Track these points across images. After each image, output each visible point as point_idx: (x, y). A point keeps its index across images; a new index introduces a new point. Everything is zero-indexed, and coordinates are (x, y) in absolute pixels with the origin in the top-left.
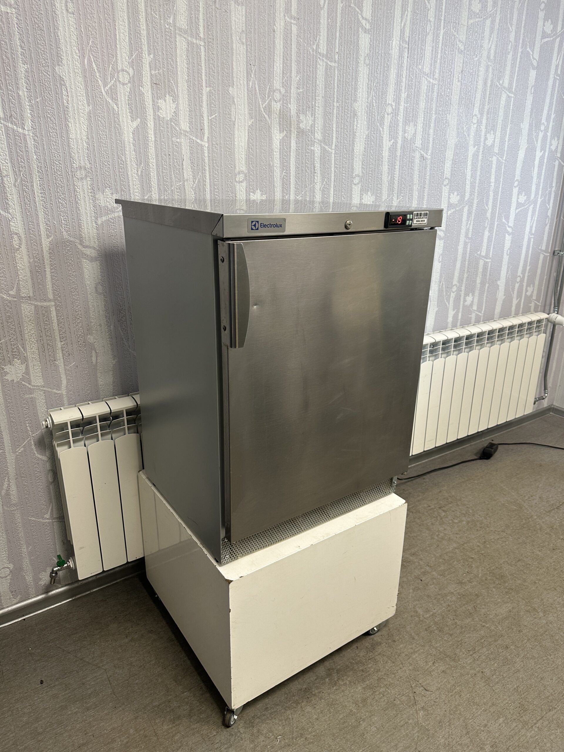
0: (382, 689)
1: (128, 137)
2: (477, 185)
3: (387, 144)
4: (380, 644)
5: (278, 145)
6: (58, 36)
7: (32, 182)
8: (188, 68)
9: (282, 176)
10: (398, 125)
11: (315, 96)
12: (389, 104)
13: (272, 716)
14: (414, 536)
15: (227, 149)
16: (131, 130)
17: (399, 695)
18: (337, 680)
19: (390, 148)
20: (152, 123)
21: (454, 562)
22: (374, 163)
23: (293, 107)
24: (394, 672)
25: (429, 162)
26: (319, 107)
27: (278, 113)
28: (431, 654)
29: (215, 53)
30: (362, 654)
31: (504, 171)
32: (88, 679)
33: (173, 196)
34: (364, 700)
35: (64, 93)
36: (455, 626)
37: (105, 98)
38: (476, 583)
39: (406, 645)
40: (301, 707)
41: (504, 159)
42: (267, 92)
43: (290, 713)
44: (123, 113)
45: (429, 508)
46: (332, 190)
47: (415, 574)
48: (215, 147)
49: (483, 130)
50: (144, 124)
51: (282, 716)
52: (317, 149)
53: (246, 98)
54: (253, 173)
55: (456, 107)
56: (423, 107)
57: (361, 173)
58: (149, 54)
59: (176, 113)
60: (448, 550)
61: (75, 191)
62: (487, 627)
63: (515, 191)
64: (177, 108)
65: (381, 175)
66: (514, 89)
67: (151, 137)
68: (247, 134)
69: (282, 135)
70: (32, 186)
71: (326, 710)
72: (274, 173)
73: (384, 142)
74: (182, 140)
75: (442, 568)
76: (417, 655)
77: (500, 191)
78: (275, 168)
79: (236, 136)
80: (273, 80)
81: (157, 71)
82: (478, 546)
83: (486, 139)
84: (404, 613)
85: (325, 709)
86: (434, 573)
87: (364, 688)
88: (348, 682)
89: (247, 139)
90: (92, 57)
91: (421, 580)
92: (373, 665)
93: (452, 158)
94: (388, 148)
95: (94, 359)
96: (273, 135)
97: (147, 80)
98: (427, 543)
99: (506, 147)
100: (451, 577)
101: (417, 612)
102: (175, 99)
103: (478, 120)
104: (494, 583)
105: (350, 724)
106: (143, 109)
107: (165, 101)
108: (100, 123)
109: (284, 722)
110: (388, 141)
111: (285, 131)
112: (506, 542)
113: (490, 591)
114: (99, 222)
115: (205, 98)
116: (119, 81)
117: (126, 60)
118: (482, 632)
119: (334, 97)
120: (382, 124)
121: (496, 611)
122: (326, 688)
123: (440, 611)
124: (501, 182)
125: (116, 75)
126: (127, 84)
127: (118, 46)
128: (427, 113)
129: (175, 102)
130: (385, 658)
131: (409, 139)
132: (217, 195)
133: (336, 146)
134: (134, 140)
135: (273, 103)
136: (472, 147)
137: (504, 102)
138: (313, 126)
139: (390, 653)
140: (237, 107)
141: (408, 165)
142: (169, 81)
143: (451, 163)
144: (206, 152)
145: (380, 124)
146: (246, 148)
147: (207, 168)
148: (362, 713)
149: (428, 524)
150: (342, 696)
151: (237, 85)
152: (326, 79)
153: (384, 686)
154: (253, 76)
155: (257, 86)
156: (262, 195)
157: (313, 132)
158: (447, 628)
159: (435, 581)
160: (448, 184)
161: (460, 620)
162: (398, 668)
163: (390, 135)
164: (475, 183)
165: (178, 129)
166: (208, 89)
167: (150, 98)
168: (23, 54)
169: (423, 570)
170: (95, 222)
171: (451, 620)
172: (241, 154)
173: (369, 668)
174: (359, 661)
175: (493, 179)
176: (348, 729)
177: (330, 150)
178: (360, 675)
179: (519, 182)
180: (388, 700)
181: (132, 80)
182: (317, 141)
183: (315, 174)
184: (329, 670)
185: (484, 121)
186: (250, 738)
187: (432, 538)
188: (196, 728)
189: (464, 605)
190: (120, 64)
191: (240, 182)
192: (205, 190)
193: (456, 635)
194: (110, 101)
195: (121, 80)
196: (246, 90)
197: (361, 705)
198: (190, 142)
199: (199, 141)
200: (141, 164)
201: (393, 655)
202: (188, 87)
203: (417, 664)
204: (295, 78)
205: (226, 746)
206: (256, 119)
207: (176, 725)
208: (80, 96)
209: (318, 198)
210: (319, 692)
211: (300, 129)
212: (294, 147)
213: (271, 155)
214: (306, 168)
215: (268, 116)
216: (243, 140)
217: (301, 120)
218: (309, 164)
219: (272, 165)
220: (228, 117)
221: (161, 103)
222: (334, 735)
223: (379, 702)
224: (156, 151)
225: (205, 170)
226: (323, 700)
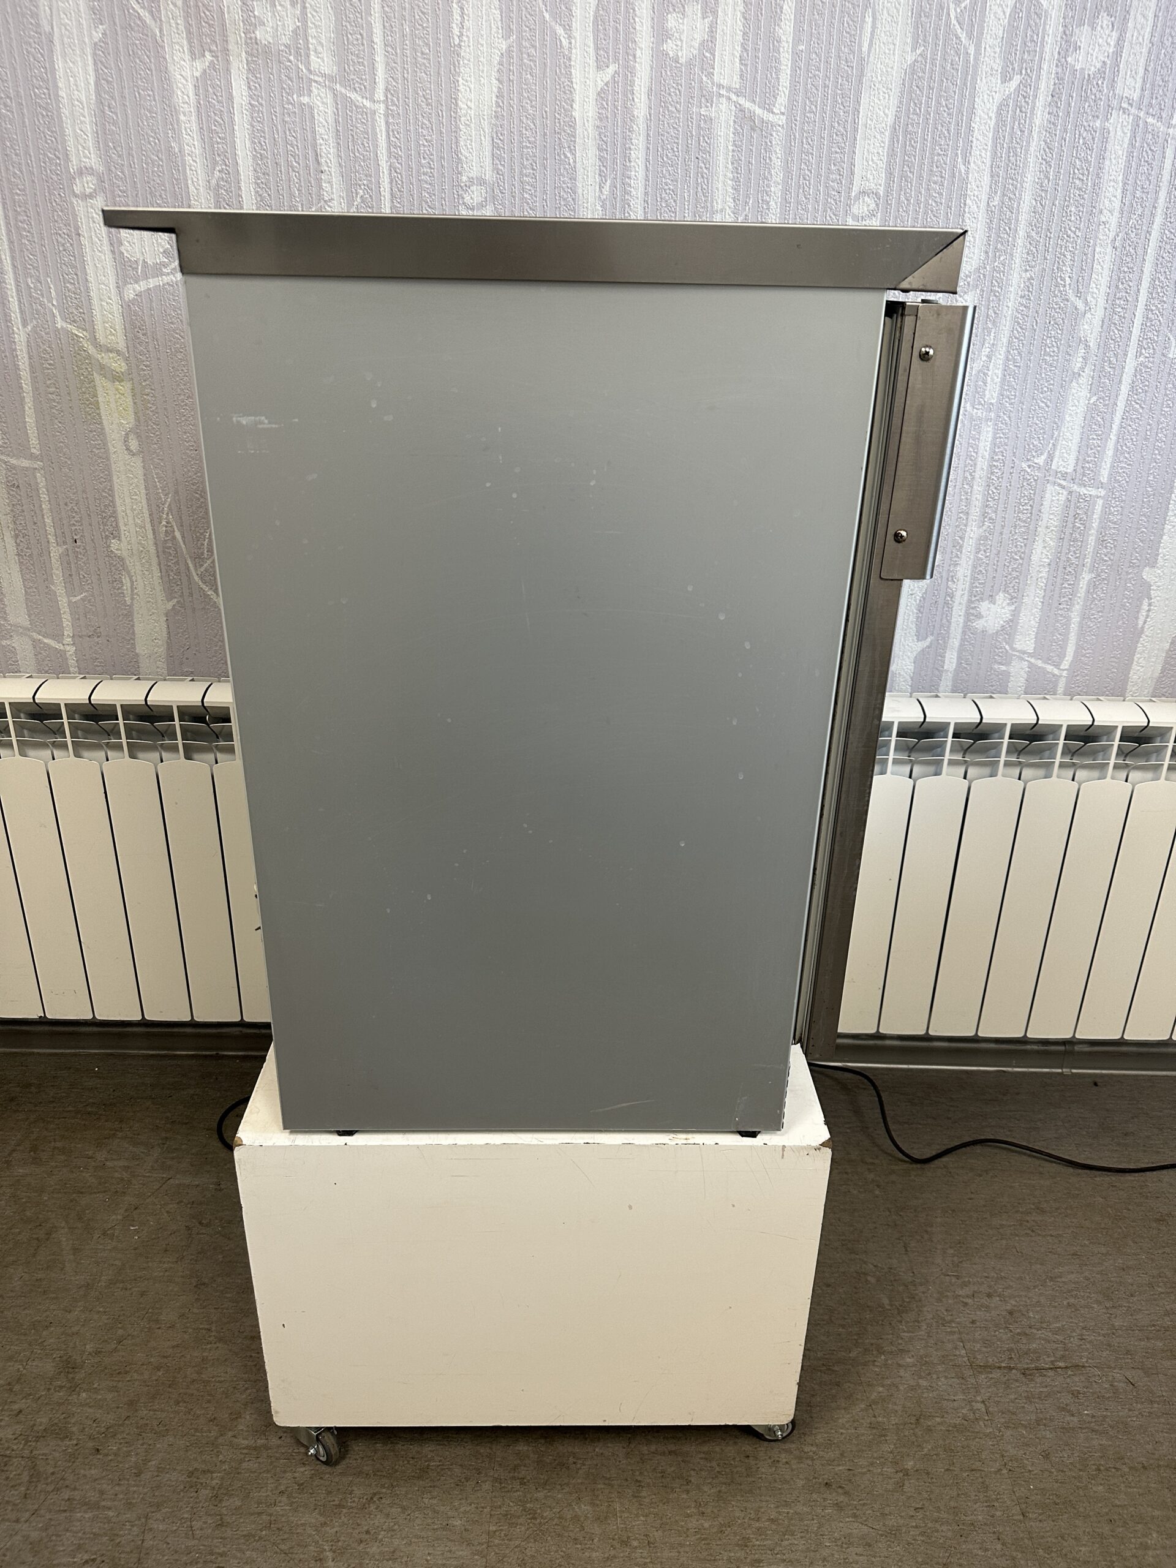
3: (588, 79)
5: (191, 95)
9: (214, 182)
15: (40, 110)
19: (603, 91)
49: (1053, 9)
52: (320, 102)
54: (122, 172)
57: (489, 173)
68: (91, 67)
69: (199, 66)
72: (185, 172)
73: (576, 73)
76: (88, 1515)
78: (188, 158)
79: (60, 73)
83: (1069, 47)
89: (92, 81)
93: (889, 120)
94: (592, 92)
96: (171, 68)
110: (592, 69)
111: (207, 53)
120: (563, 14)
131: (682, 60)
133: (387, 89)
136: (996, 80)
138: (301, 33)
139: (51, 1470)
141: (682, 147)
143: (884, 137)
145: (557, 16)
146: (93, 106)
157: (301, 50)
158: (237, 1504)
172: (82, 122)
177: (367, 104)
182: (320, 79)
191: (85, 197)
193: (229, 1533)
201: (49, 1480)
206: (115, 24)
211: (257, 43)
212: (244, 98)
213: (172, 125)
214: (291, 158)
215: (151, 13)
216: (83, 85)
217: (259, 17)
218: (297, 146)
219: (177, 150)
220: (32, 24)
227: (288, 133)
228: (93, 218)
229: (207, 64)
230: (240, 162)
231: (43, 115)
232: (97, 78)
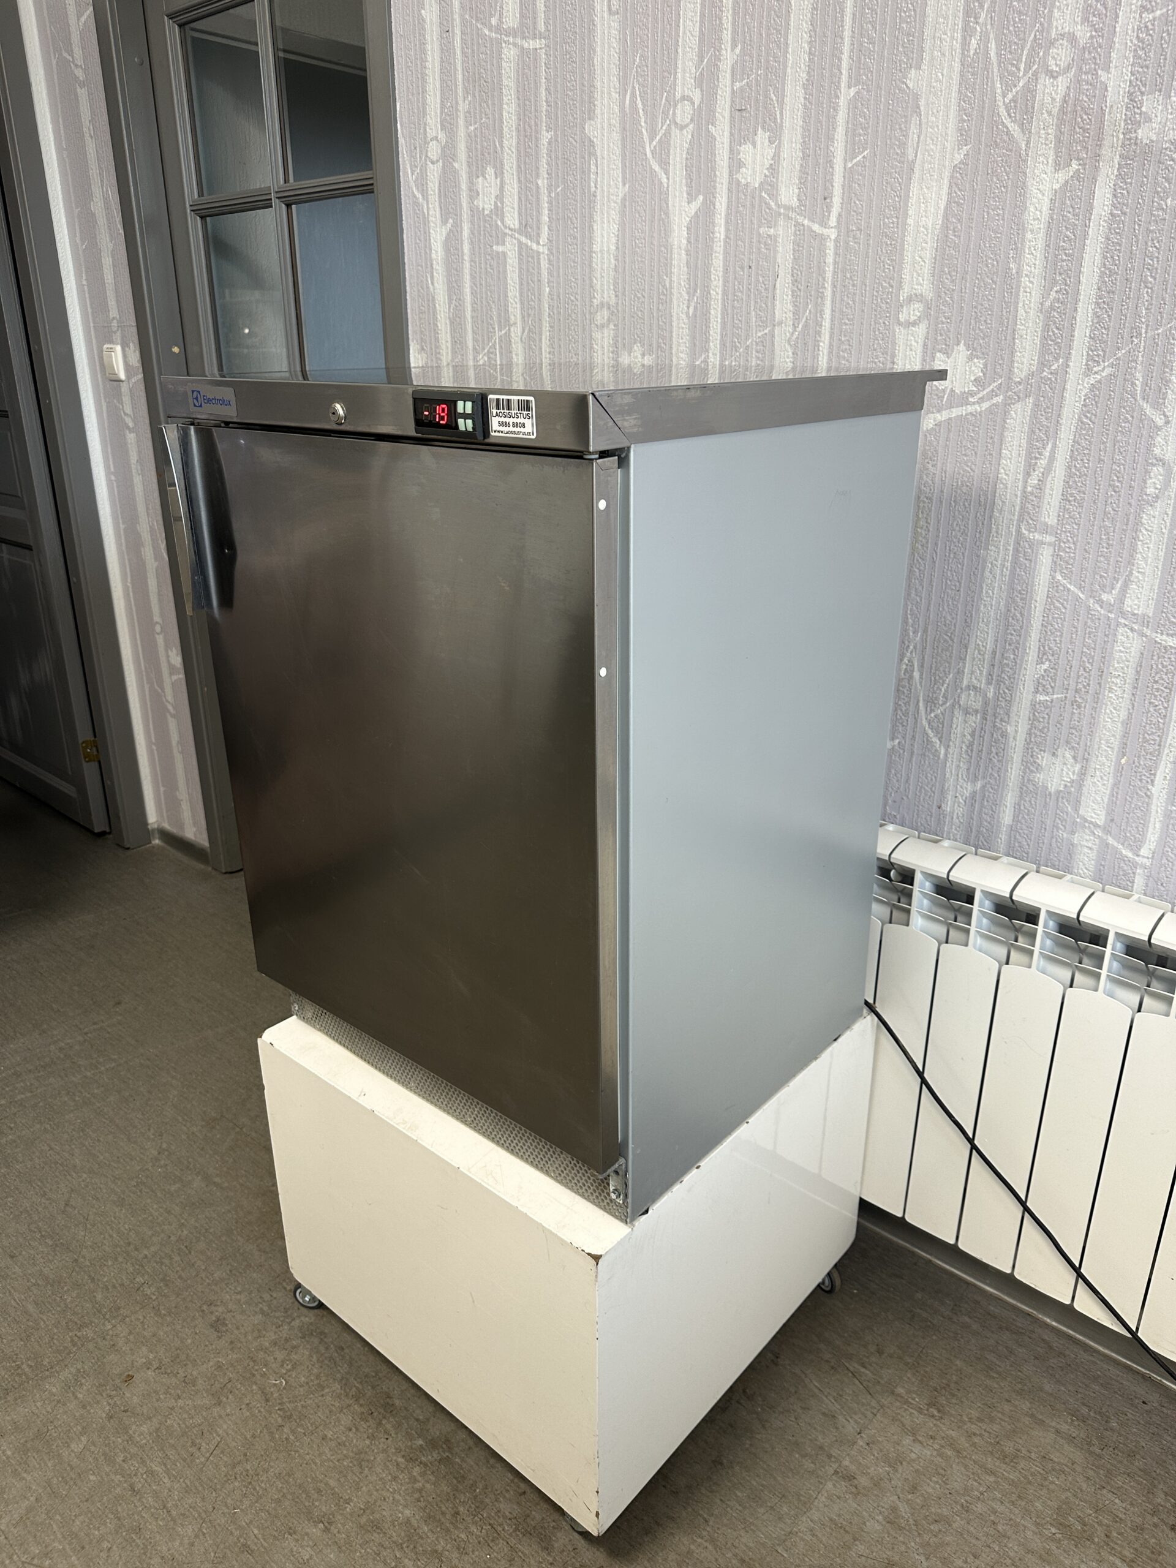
1: (679, 236)
5: (1045, 209)
6: (593, 66)
7: (541, 335)
8: (810, 53)
9: (1048, 304)
13: (326, 1362)
15: (885, 240)
16: (686, 220)
18: (421, 1463)
20: (724, 200)
23: (1117, 79)
27: (1055, 111)
30: (505, 1507)
33: (747, 360)
34: (376, 1526)
35: (593, 167)
37: (650, 165)
40: (349, 1406)
42: (1025, 52)
43: (334, 1388)
44: (675, 189)
48: (855, 237)
50: (709, 205)
51: (327, 1376)
53: (955, 88)
54: (951, 298)
58: (734, 46)
59: (774, 169)
61: (591, 348)
64: (776, 157)
67: (720, 232)
68: (945, 191)
69: (1062, 176)
70: (541, 340)
71: (345, 1452)
72: (1018, 294)
74: (781, 229)
78: (1025, 279)
79: (913, 200)
80: (1051, 12)
81: (745, 80)
85: (348, 1450)
87: (408, 1521)
88: (419, 1485)
89: (943, 204)
90: (637, 87)
92: (477, 1537)
96: (1029, 182)
97: (723, 104)
102: (775, 137)
105: (317, 1504)
106: (712, 171)
107: (754, 144)
109: (315, 1382)
111: (1075, 162)
115: (842, 117)
116: (676, 123)
117: (691, 74)
122: (400, 1444)
125: (671, 112)
126: (687, 125)
127: (679, 50)
129: (774, 142)
132: (844, 358)
134: (689, 242)
135: (1042, 82)
140: (924, 120)
142: (766, 96)
144: (831, 251)
146: (937, 231)
147: (828, 293)
148: (344, 1525)
150: (381, 1479)
151: (933, 59)
154: (983, 19)
155: (993, 46)
165: (773, 204)
166: (852, 91)
167: (726, 146)
168: (548, 116)
172: (922, 249)
173: (467, 1528)
174: (482, 1502)
176: (303, 1500)
178: (444, 1509)
181: (697, 116)
184: (447, 1441)
190: (679, 88)
191: (909, 324)
192: (819, 346)
194: (657, 169)
195: (678, 121)
196: (957, 65)
197: (363, 1520)
198: (795, 231)
199: (816, 227)
200: (695, 291)
202: (805, 98)
205: (265, 1309)
206: (980, 142)
208: (613, 169)
210: (386, 1432)
211: (1136, 144)
212: (1106, 208)
213: (1015, 244)
215: (1022, 125)
216: (932, 210)
217: (1145, 113)
218: (1158, 258)
219: (1014, 271)
220: (897, 154)
221: (746, 151)
222: (290, 1476)
223: (374, 1559)
224: (725, 260)
225: (822, 298)
226: (368, 1442)
227: (1150, 244)
228: (911, 345)
229: (1071, 173)
230: (1083, 280)
231: (887, 244)
232: (949, 202)
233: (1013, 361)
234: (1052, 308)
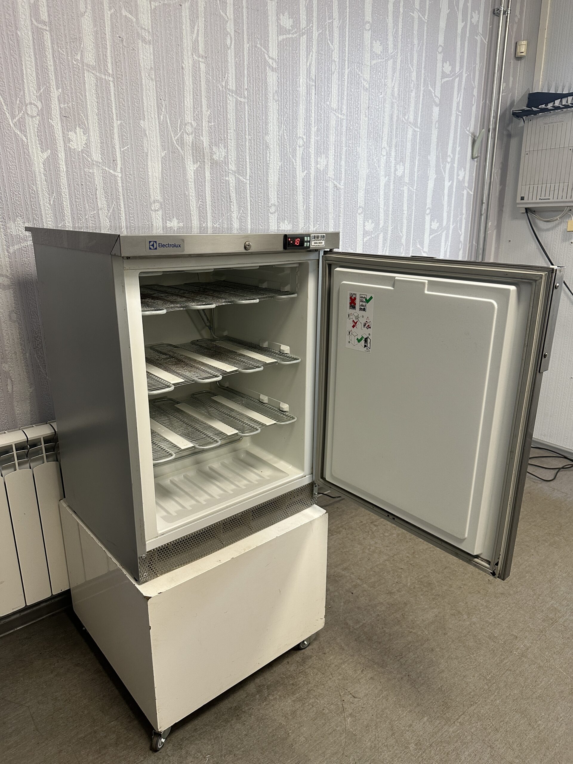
0: (311, 700)
1: (38, 167)
2: (390, 212)
3: (300, 175)
4: (311, 657)
5: (193, 175)
8: (97, 102)
9: (198, 205)
10: (310, 157)
11: (227, 129)
12: (300, 137)
13: (202, 736)
14: (347, 551)
15: (141, 179)
16: (42, 160)
17: (328, 704)
18: (268, 696)
19: (304, 178)
20: (63, 154)
21: (384, 573)
22: (289, 193)
23: (205, 140)
24: (324, 683)
25: (342, 191)
26: (231, 140)
27: (190, 145)
28: (360, 663)
29: (124, 88)
30: (292, 669)
31: (415, 200)
32: (9, 718)
33: (87, 224)
34: (294, 713)
36: (383, 634)
37: (13, 130)
38: (404, 592)
39: (336, 657)
40: (231, 725)
41: (415, 188)
42: (179, 125)
43: (219, 732)
44: (32, 145)
45: (362, 524)
46: (249, 218)
47: (347, 588)
48: (129, 177)
49: (393, 161)
50: (54, 155)
51: (211, 735)
52: (232, 179)
53: (158, 131)
54: (169, 202)
55: (366, 140)
56: (334, 140)
57: (276, 202)
58: (58, 88)
59: (87, 145)
60: (378, 563)
62: (415, 633)
63: (428, 218)
64: (88, 140)
65: (297, 204)
66: (419, 124)
67: (63, 167)
68: (160, 165)
69: (196, 166)
71: (256, 726)
72: (189, 202)
73: (297, 172)
74: (95, 170)
75: (373, 580)
76: (346, 665)
77: (413, 219)
78: (190, 197)
79: (150, 166)
80: (184, 114)
81: (66, 105)
82: (408, 557)
83: (396, 170)
84: (335, 626)
86: (365, 585)
87: (293, 701)
88: (278, 697)
89: (160, 170)
91: (352, 593)
92: (303, 678)
93: (364, 187)
94: (301, 179)
95: (9, 387)
96: (187, 166)
97: (56, 112)
98: (359, 557)
99: (416, 177)
100: (381, 588)
101: (347, 624)
102: (86, 131)
103: (387, 153)
104: (422, 590)
105: (279, 736)
106: (54, 140)
107: (76, 133)
108: (8, 154)
109: (213, 741)
110: (301, 172)
111: (198, 162)
112: (433, 551)
113: (418, 599)
114: (11, 251)
116: (28, 114)
117: (34, 94)
118: (409, 637)
119: (246, 131)
120: (294, 156)
121: (423, 617)
122: (256, 704)
123: (369, 621)
124: (414, 210)
125: (24, 108)
126: (35, 117)
127: (25, 81)
128: (338, 145)
129: (86, 134)
130: (315, 670)
131: (321, 170)
132: (132, 223)
133: (250, 176)
134: (45, 170)
135: (185, 136)
136: (383, 178)
137: (411, 137)
138: (227, 157)
139: (320, 665)
140: (149, 139)
141: (322, 195)
142: (78, 114)
143: (363, 192)
144: (120, 181)
145: (293, 156)
146: (160, 179)
148: (291, 725)
149: (360, 539)
150: (272, 711)
151: (149, 119)
152: (236, 114)
153: (313, 697)
154: (163, 110)
155: (168, 120)
156: (179, 223)
157: (226, 163)
158: (376, 637)
159: (365, 593)
160: (362, 213)
161: (388, 628)
162: (327, 679)
163: (302, 166)
164: (388, 211)
165: (90, 160)
166: (119, 122)
167: (60, 130)
169: (354, 583)
170: (7, 251)
171: (380, 629)
172: (156, 184)
173: (299, 681)
174: (290, 676)
175: (405, 208)
176: (277, 742)
177: (244, 180)
178: (290, 688)
179: (431, 210)
180: (317, 710)
181: (41, 113)
182: (231, 172)
183: (232, 203)
184: (259, 686)
185: (393, 154)
186: (178, 760)
187: (364, 552)
188: (123, 756)
189: (393, 613)
190: (27, 98)
191: (155, 211)
192: (121, 218)
193: (384, 643)
194: (19, 133)
195: (29, 113)
196: (157, 123)
197: (290, 717)
198: (102, 172)
199: (111, 171)
200: (53, 193)
201: (323, 667)
202: (98, 120)
203: (346, 673)
204: (206, 113)
206: (169, 151)
207: (102, 755)
209: (236, 225)
210: (249, 709)
211: (213, 160)
212: (209, 177)
213: (186, 185)
214: (222, 197)
215: (181, 148)
216: (157, 171)
217: (214, 152)
218: (224, 193)
219: (187, 194)
220: (141, 149)
221: (71, 135)
222: (263, 749)
223: (308, 713)
224: (68, 180)
225: (119, 200)
226: (253, 717)
227: (222, 189)
228: (157, 218)
230: (207, 198)
232: (162, 169)
233: (192, 224)
234: (200, 207)
